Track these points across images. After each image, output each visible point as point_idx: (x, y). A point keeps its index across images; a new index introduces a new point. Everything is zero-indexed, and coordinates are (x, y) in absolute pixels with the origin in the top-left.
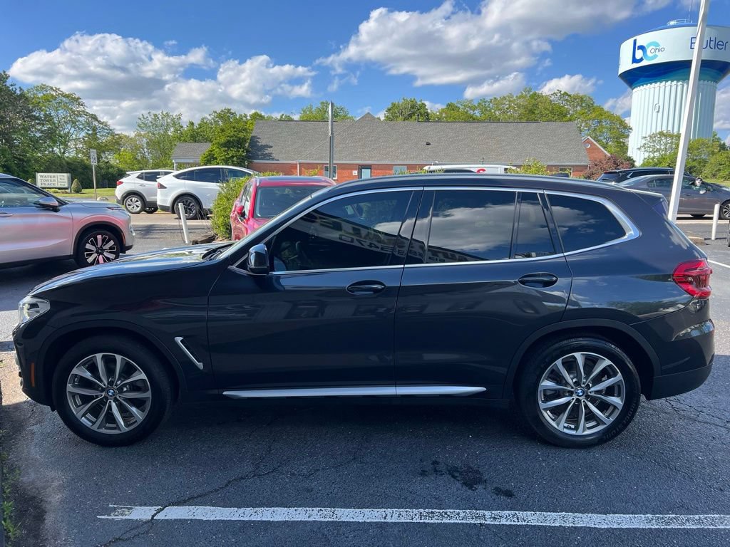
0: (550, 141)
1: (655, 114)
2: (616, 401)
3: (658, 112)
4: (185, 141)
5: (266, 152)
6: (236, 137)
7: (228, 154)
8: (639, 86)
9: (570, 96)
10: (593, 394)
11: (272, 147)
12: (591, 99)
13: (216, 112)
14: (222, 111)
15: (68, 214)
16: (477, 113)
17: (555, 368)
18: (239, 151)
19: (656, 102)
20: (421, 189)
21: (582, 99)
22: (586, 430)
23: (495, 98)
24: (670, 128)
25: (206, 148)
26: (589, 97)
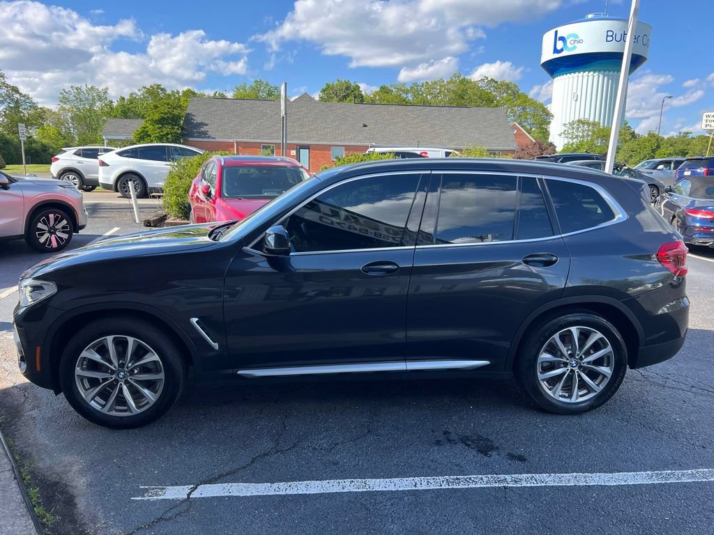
0: (481, 126)
1: (574, 102)
2: (607, 370)
3: (577, 100)
4: (115, 117)
5: (202, 129)
6: (170, 114)
7: (162, 131)
8: (560, 76)
9: (496, 82)
10: (585, 365)
11: (207, 125)
12: (516, 86)
13: (145, 88)
14: (151, 87)
15: (19, 192)
16: (410, 97)
17: (552, 341)
18: (173, 129)
19: (574, 91)
20: (429, 172)
21: (508, 86)
22: (579, 397)
23: (427, 83)
24: (587, 117)
25: (138, 125)
26: (514, 85)
